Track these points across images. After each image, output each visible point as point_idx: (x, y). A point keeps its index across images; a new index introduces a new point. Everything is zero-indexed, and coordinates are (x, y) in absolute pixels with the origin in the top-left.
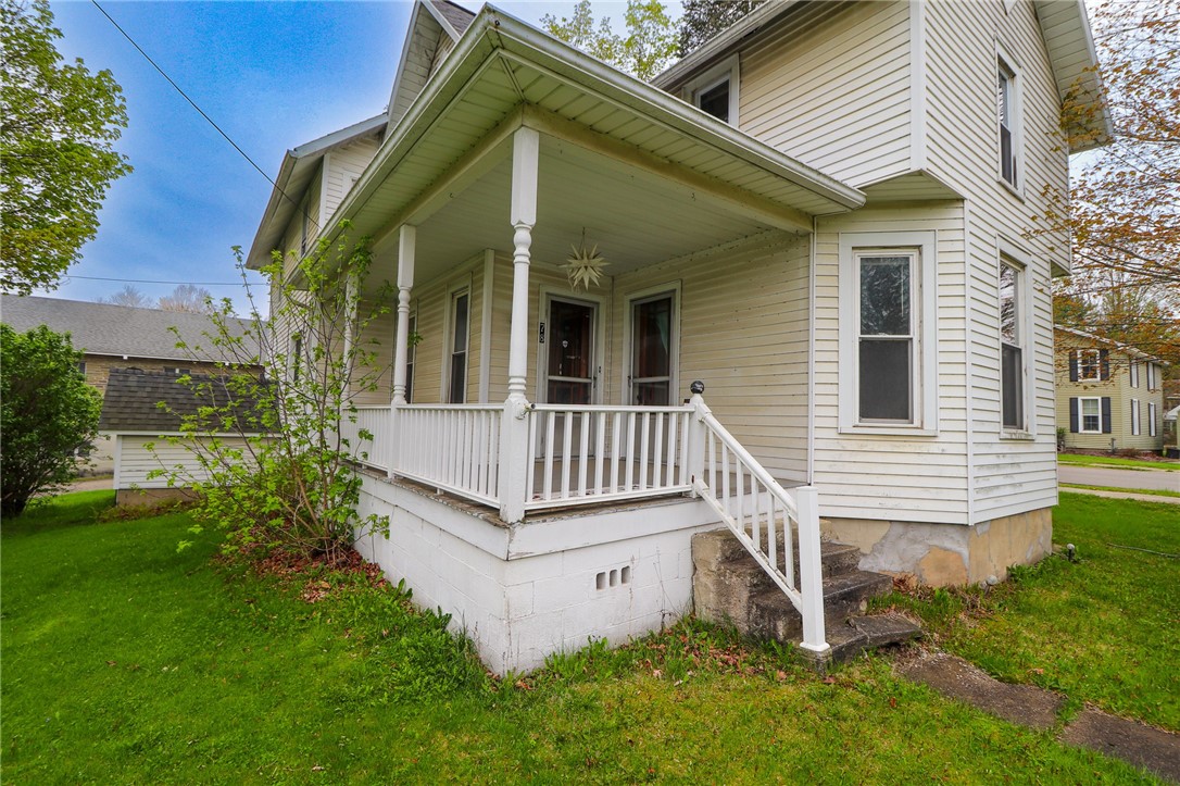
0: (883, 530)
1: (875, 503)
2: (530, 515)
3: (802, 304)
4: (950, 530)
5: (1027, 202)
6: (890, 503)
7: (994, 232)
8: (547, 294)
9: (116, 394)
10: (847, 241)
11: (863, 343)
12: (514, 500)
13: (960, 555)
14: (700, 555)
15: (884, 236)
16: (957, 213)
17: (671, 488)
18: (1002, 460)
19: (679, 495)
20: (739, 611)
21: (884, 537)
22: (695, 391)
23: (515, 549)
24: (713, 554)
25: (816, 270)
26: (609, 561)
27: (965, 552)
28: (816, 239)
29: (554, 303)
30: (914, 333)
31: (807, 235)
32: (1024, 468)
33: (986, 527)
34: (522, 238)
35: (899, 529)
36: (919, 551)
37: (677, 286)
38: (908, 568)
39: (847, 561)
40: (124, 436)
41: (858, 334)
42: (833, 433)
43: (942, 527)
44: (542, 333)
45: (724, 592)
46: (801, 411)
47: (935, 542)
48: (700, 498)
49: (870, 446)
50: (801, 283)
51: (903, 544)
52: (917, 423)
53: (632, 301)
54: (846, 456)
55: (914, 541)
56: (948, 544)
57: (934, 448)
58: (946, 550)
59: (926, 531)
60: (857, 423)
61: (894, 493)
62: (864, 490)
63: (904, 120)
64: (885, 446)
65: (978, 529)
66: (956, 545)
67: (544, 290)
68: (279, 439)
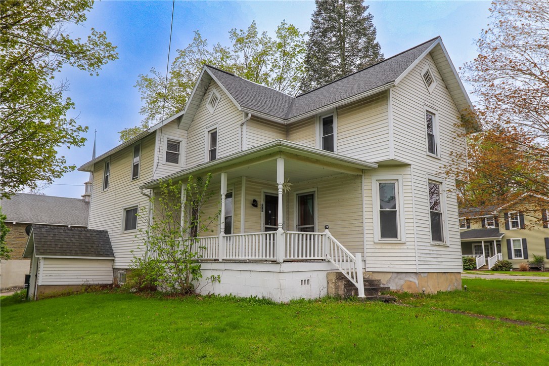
0: (390, 275)
1: (387, 266)
2: (285, 261)
3: (360, 199)
4: (412, 275)
5: (442, 159)
6: (391, 266)
7: (425, 173)
8: (264, 192)
10: (374, 178)
11: (381, 212)
12: (281, 257)
13: (415, 283)
14: (330, 278)
15: (387, 176)
16: (408, 169)
17: (320, 258)
18: (431, 252)
19: (322, 260)
20: (341, 292)
21: (390, 278)
22: (326, 228)
23: (282, 270)
24: (333, 278)
25: (364, 187)
26: (305, 276)
27: (417, 282)
28: (363, 178)
29: (266, 196)
30: (397, 209)
31: (361, 175)
32: (443, 256)
33: (426, 275)
34: (281, 187)
35: (395, 275)
36: (402, 282)
37: (316, 189)
38: (399, 288)
39: (376, 283)
40: (45, 258)
41: (379, 209)
42: (372, 243)
43: (409, 274)
44: (262, 208)
45: (337, 288)
46: (361, 236)
47: (407, 279)
48: (329, 261)
49: (385, 247)
50: (360, 192)
51: (397, 280)
52: (399, 239)
53: (297, 194)
54: (377, 251)
55: (400, 279)
56: (411, 279)
57: (405, 247)
58: (410, 281)
59: (404, 275)
60: (380, 239)
61: (392, 262)
62: (384, 262)
63: (387, 143)
64: (389, 247)
65: (422, 275)
66: (414, 279)
67: (263, 191)
68: (113, 260)
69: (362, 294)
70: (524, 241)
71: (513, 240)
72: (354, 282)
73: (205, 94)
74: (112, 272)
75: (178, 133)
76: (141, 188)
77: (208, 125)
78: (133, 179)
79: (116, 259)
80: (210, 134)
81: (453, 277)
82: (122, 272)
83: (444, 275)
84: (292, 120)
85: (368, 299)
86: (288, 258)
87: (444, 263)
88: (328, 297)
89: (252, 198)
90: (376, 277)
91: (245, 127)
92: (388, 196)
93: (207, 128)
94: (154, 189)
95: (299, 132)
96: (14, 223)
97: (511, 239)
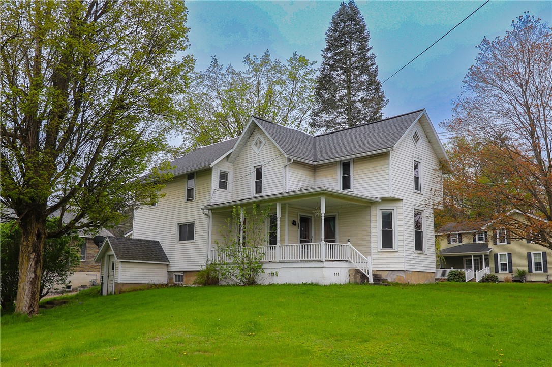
0: (387, 272)
1: (385, 266)
2: (326, 261)
3: (369, 222)
4: (401, 272)
5: (424, 194)
6: (389, 266)
7: (412, 205)
10: (378, 208)
11: (382, 231)
12: (324, 259)
14: (351, 272)
15: (387, 207)
16: (401, 202)
17: (345, 260)
18: (415, 258)
19: (346, 261)
20: (358, 280)
21: (388, 274)
22: (348, 241)
23: (325, 266)
24: (353, 272)
25: (372, 214)
26: (337, 271)
27: (404, 276)
28: (372, 207)
29: (301, 217)
30: (393, 229)
31: (370, 206)
32: (422, 261)
33: (410, 272)
34: (323, 215)
35: (391, 272)
36: (395, 277)
37: (337, 214)
38: (393, 280)
39: (379, 276)
40: (122, 262)
41: (381, 229)
42: (376, 251)
44: (299, 227)
45: (355, 278)
46: (369, 246)
47: (398, 275)
48: (350, 262)
49: (385, 254)
50: (369, 217)
51: (392, 275)
52: (394, 249)
54: (379, 256)
55: (394, 275)
56: (401, 275)
57: (397, 254)
59: (396, 272)
60: (382, 249)
61: (389, 264)
62: (383, 264)
63: (387, 176)
64: (387, 254)
65: (408, 272)
66: (402, 275)
67: (299, 213)
68: (168, 265)
69: (371, 281)
70: (510, 255)
71: (500, 255)
72: (366, 274)
73: (250, 136)
74: (167, 274)
75: (227, 165)
76: (203, 209)
77: (253, 162)
78: (187, 200)
79: (171, 264)
80: (255, 169)
81: (429, 275)
82: (177, 274)
83: (423, 273)
84: (320, 163)
85: (374, 284)
86: (327, 259)
87: (422, 265)
88: (349, 283)
89: (292, 219)
90: (378, 273)
91: (287, 168)
92: (387, 220)
93: (253, 164)
94: (212, 209)
95: (323, 170)
97: (498, 254)
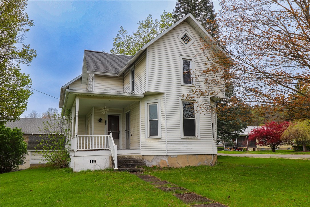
0: (153, 157)
1: (151, 152)
2: (78, 151)
4: (164, 156)
6: (153, 152)
8: (107, 114)
9: (30, 142)
10: (146, 102)
11: (150, 121)
12: (75, 149)
13: (166, 161)
14: (110, 159)
15: (152, 101)
16: (163, 95)
17: (105, 148)
19: (107, 149)
21: (153, 158)
23: (75, 155)
26: (92, 159)
28: (140, 103)
30: (158, 119)
32: (193, 145)
33: (175, 156)
35: (156, 157)
36: (159, 161)
38: (158, 164)
40: (32, 151)
42: (144, 139)
43: (163, 156)
45: (111, 164)
47: (162, 159)
48: (110, 150)
49: (151, 141)
51: (156, 160)
52: (159, 136)
53: (126, 113)
54: (146, 143)
55: (158, 159)
56: (164, 159)
57: (161, 141)
58: (164, 160)
59: (160, 156)
60: (149, 137)
61: (154, 150)
62: (150, 150)
64: (153, 141)
65: (172, 156)
66: (166, 159)
69: (116, 167)
72: (114, 161)
83: (194, 156)
85: (119, 170)
86: (78, 149)
87: (193, 149)
90: (146, 158)
95: (126, 79)
96: (32, 134)
